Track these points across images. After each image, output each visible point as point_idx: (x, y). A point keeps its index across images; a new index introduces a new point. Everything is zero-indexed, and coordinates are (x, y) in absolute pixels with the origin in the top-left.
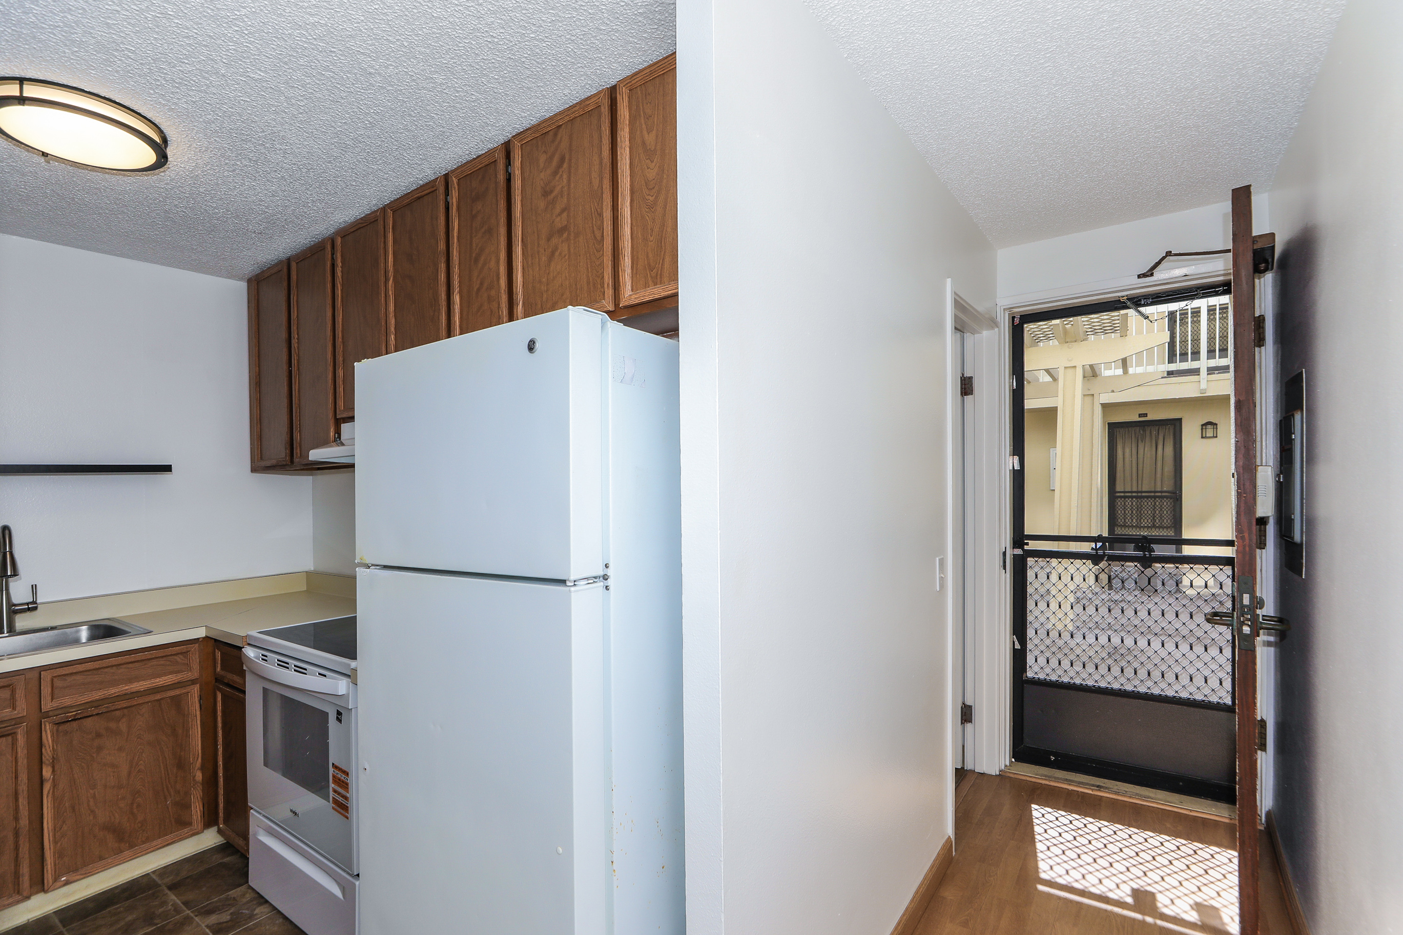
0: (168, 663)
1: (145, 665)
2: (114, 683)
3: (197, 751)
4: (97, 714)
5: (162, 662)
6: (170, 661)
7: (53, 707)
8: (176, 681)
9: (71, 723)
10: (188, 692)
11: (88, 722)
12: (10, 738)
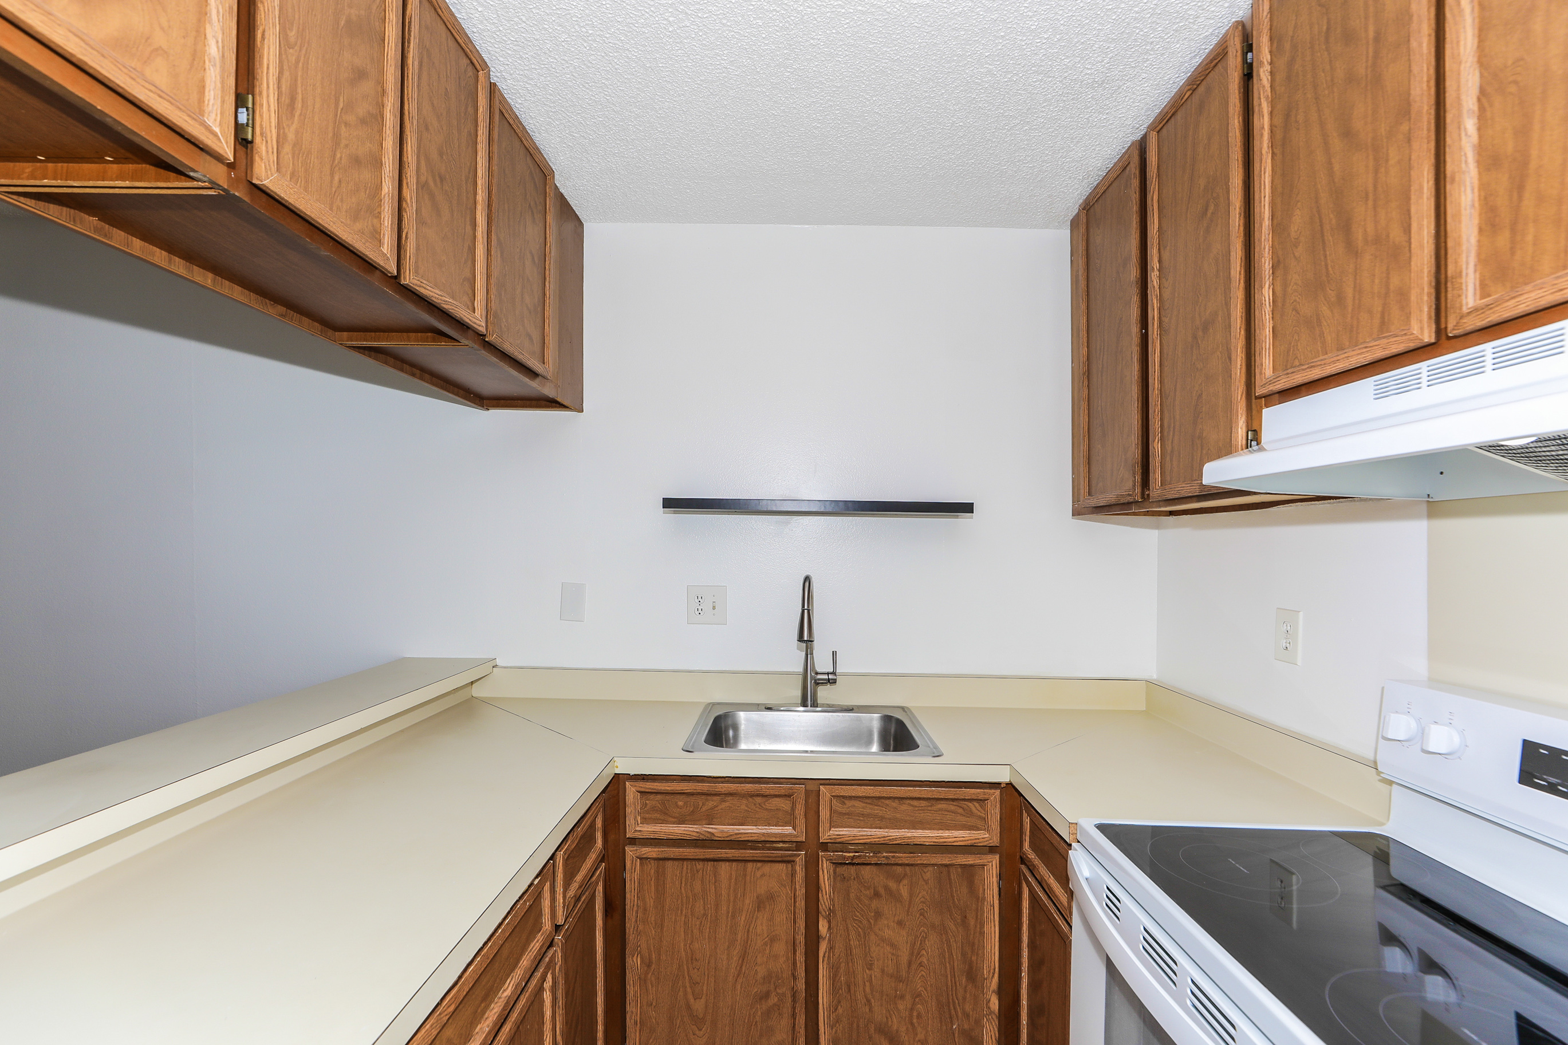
0: (961, 811)
1: (931, 806)
2: (896, 824)
3: (993, 963)
4: (876, 864)
5: (953, 808)
6: (963, 808)
7: (830, 839)
8: (970, 842)
9: (849, 867)
10: (985, 865)
11: (866, 872)
12: (790, 866)
